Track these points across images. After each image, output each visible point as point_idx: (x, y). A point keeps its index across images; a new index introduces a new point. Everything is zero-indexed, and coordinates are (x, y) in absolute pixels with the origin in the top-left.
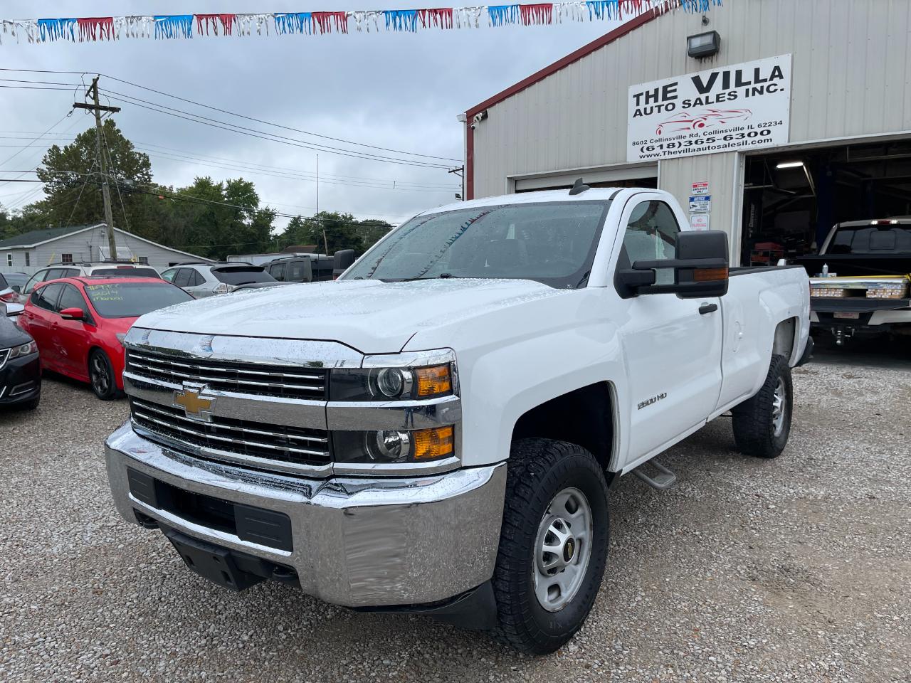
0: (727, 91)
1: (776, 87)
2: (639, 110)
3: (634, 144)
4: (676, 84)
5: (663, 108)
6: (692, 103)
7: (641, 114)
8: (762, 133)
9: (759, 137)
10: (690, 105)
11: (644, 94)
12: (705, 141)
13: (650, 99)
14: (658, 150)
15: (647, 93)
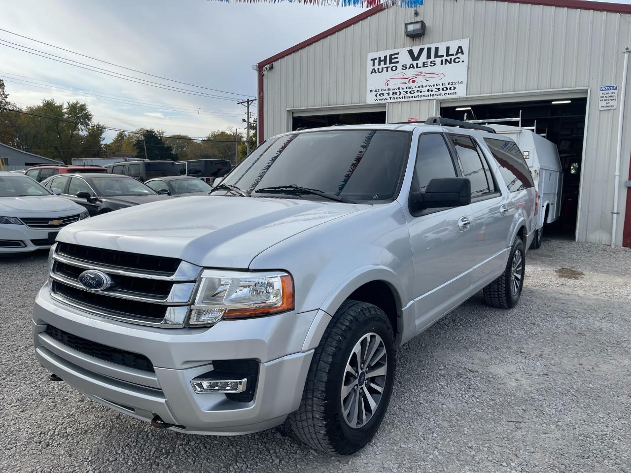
0: (429, 60)
1: (459, 60)
2: (374, 69)
3: (371, 91)
4: (398, 54)
5: (389, 69)
6: (408, 67)
7: (376, 72)
8: (450, 89)
9: (449, 91)
10: (406, 68)
11: (378, 59)
12: (416, 91)
13: (381, 63)
14: (386, 96)
15: (380, 58)
